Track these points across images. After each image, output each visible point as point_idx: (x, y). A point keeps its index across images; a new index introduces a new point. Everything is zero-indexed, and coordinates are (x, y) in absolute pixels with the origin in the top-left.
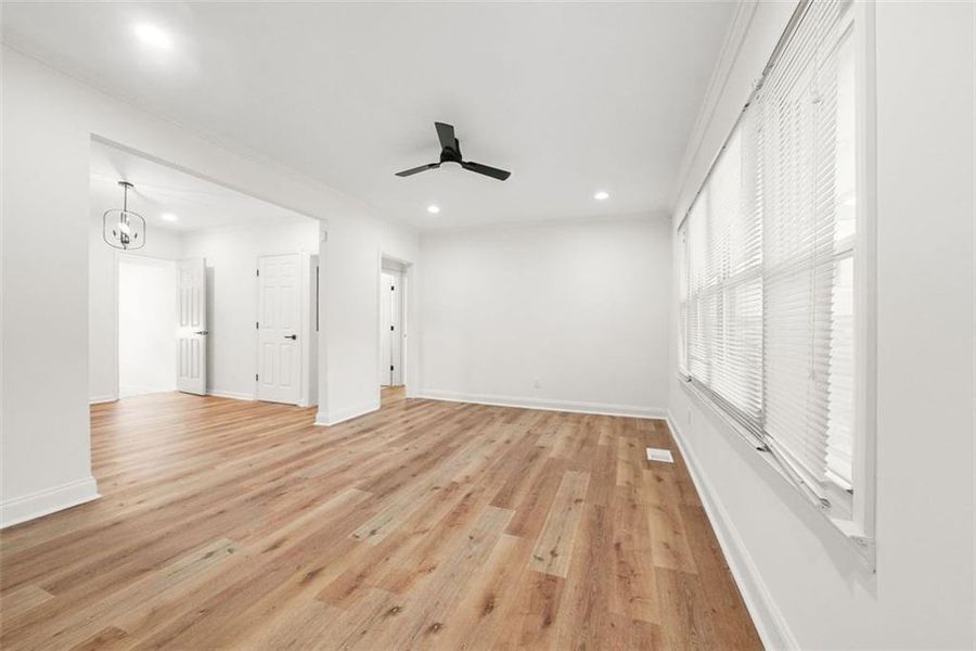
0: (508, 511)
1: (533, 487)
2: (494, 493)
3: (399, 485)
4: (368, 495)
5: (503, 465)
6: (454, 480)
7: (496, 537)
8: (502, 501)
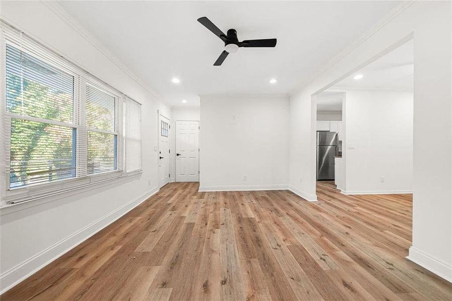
0: (187, 222)
1: (176, 234)
2: (195, 227)
5: (198, 246)
7: (189, 215)
8: (190, 226)
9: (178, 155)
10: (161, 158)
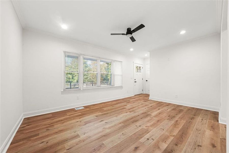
3: (142, 114)
4: (149, 113)
6: (130, 113)
9: (147, 81)
10: (135, 82)
